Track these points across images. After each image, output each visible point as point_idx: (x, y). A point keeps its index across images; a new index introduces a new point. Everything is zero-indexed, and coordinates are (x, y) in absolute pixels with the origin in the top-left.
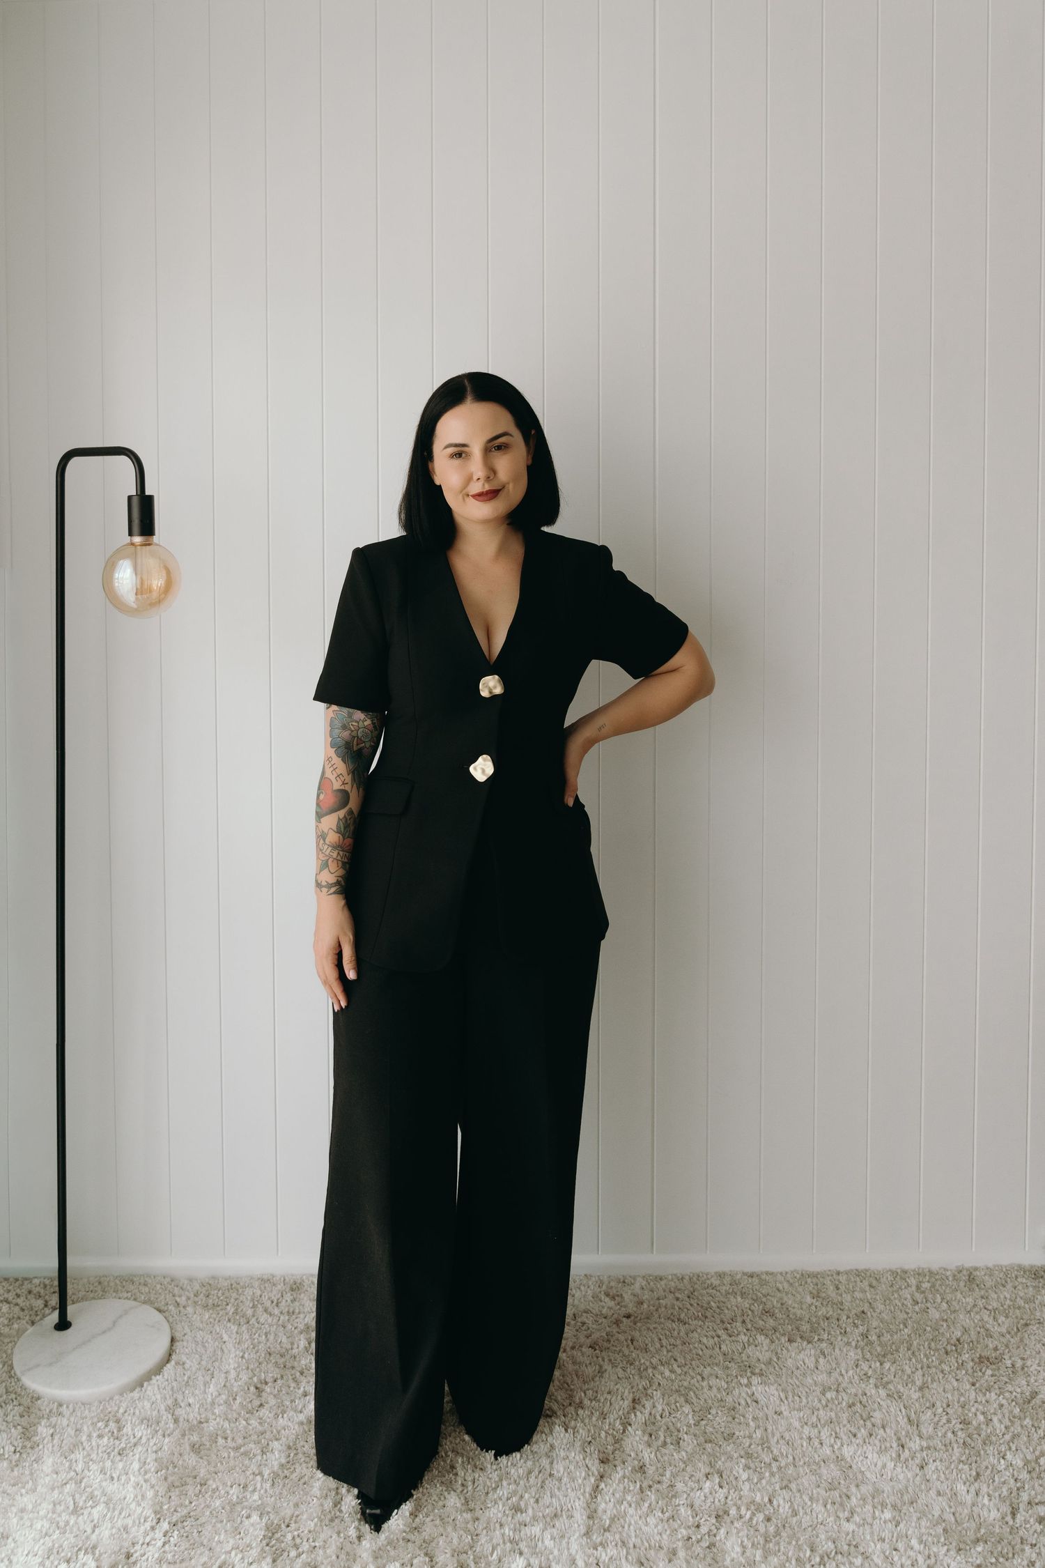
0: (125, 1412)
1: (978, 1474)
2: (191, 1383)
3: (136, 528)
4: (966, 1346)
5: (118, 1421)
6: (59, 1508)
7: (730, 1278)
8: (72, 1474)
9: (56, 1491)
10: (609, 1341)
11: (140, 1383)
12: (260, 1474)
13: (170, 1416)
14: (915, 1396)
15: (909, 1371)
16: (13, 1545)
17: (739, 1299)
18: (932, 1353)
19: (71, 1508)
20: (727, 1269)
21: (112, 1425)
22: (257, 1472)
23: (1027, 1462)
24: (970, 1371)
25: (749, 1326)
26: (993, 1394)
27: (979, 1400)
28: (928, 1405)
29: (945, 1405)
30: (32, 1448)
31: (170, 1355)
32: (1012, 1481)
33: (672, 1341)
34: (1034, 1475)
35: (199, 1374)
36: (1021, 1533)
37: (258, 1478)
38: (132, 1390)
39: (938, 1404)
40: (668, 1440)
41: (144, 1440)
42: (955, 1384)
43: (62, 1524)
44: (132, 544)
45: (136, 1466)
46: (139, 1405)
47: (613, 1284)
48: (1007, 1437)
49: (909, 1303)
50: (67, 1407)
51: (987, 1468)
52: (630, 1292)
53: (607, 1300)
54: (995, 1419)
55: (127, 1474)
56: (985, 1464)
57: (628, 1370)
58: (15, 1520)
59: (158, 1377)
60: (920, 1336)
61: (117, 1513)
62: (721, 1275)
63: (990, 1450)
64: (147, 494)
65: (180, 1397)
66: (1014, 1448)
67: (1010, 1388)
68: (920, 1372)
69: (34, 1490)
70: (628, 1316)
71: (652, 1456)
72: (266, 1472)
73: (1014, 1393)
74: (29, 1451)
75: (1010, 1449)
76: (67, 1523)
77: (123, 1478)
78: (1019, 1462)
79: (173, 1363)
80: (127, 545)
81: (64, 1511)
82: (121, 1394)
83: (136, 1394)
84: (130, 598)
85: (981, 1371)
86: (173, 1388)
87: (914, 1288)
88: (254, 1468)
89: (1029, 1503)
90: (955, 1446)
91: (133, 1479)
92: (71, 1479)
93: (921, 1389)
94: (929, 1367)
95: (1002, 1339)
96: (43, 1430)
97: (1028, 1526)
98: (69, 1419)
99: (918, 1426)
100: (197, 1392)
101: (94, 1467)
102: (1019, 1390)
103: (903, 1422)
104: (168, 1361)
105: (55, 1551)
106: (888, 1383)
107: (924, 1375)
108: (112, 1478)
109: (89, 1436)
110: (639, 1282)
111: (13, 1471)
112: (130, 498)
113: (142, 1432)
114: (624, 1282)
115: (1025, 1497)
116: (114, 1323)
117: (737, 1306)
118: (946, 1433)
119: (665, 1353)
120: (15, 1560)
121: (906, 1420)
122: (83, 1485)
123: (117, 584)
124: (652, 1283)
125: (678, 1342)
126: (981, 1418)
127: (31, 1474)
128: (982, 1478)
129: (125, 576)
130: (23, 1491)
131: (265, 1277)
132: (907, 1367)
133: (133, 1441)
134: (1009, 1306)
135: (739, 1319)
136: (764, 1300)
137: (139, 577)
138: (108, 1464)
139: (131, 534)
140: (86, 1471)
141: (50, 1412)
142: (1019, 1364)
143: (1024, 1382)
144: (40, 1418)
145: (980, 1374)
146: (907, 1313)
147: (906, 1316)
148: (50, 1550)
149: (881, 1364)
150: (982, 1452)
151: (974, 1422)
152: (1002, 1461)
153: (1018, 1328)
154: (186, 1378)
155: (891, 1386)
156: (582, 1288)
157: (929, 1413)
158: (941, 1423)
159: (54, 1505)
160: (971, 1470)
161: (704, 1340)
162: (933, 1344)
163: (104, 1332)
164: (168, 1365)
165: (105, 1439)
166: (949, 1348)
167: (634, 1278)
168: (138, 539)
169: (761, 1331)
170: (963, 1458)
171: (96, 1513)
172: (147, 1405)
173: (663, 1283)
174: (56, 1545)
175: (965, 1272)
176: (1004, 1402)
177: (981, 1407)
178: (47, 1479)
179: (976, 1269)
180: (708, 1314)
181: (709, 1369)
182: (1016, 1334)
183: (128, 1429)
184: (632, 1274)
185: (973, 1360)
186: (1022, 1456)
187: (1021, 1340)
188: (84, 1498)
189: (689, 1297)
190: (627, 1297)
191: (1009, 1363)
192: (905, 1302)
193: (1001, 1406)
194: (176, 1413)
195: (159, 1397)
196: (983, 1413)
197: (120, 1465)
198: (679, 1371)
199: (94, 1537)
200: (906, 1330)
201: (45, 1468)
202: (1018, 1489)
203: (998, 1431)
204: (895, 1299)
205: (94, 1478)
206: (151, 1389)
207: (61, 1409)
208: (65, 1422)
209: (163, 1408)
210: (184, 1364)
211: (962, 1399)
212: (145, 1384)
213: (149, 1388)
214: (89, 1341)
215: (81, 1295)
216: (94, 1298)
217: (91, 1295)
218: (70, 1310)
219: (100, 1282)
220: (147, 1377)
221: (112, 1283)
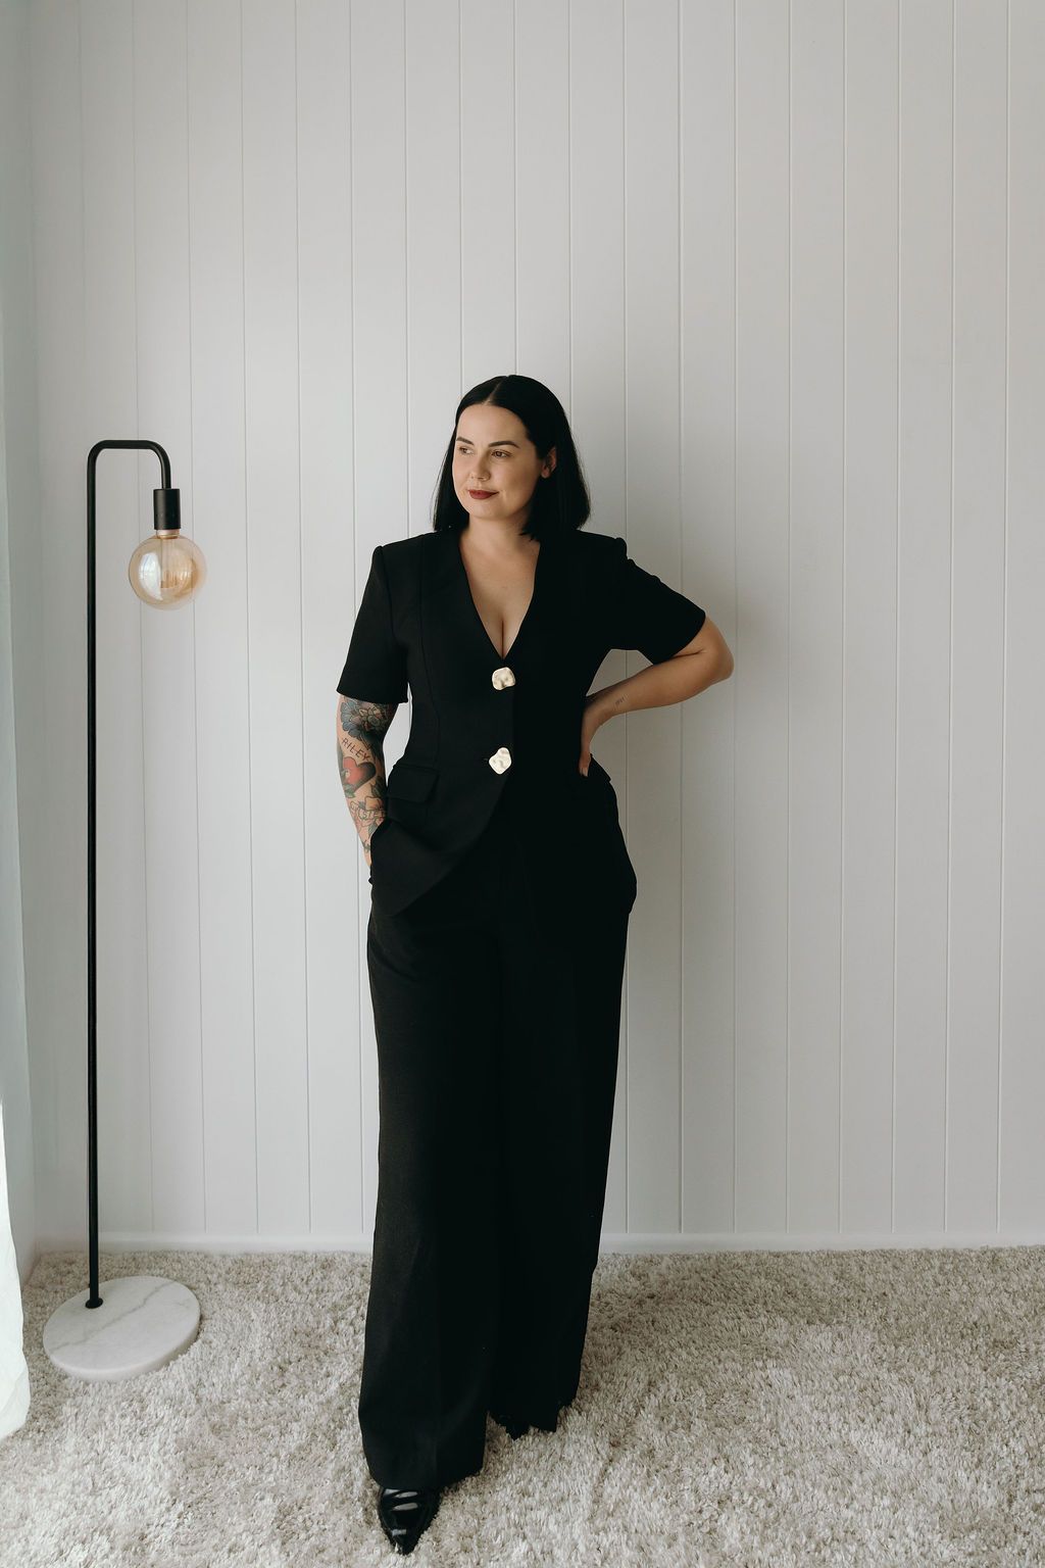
0: (150, 1391)
1: (980, 1461)
2: (216, 1363)
3: (161, 522)
4: (982, 1329)
5: (141, 1401)
6: (78, 1489)
7: (756, 1258)
8: (93, 1454)
9: (76, 1472)
10: (630, 1322)
11: (166, 1362)
12: (277, 1455)
13: (193, 1396)
14: (926, 1380)
15: (923, 1355)
16: (31, 1525)
17: (763, 1280)
18: (948, 1337)
19: (90, 1488)
20: (753, 1249)
21: (136, 1404)
22: (274, 1453)
23: (1028, 1450)
24: (983, 1356)
25: (770, 1308)
26: (1003, 1379)
27: (989, 1385)
28: (938, 1390)
29: (954, 1390)
30: (56, 1427)
31: (198, 1333)
32: (1012, 1469)
33: (693, 1322)
34: (1035, 1462)
35: (225, 1353)
36: (1016, 1521)
37: (275, 1459)
38: (158, 1370)
39: (948, 1389)
40: (680, 1424)
41: (165, 1421)
42: (967, 1369)
43: (79, 1505)
44: (158, 538)
45: (156, 1446)
46: (164, 1384)
47: (639, 1263)
48: (1013, 1423)
49: (930, 1285)
50: (93, 1386)
51: (989, 1454)
52: (656, 1271)
53: (632, 1279)
54: (1003, 1405)
55: (147, 1455)
56: (988, 1450)
57: (647, 1352)
58: (35, 1501)
59: (184, 1356)
60: (938, 1319)
61: (134, 1493)
62: (747, 1255)
63: (995, 1436)
65: (204, 1377)
66: (1018, 1435)
67: (1021, 1373)
68: (933, 1356)
69: (55, 1471)
70: (652, 1297)
71: (662, 1439)
72: (283, 1454)
73: (1025, 1379)
74: (53, 1430)
75: (1014, 1435)
76: (85, 1504)
77: (143, 1458)
78: (1020, 1449)
79: (200, 1341)
80: (153, 538)
81: (83, 1492)
82: (147, 1374)
83: (161, 1374)
84: (156, 592)
85: (994, 1354)
86: (198, 1366)
87: (937, 1270)
88: (271, 1449)
89: (1027, 1491)
90: (960, 1431)
91: (152, 1459)
92: (92, 1459)
93: (933, 1374)
94: (943, 1351)
95: (1020, 1323)
96: (68, 1410)
97: (1023, 1514)
98: (94, 1399)
99: (927, 1411)
100: (221, 1371)
101: (114, 1447)
102: (1029, 1375)
103: (912, 1407)
104: (196, 1340)
105: (71, 1532)
106: (900, 1367)
107: (937, 1359)
108: (133, 1459)
109: (113, 1416)
110: (667, 1261)
111: (35, 1450)
113: (165, 1411)
114: (651, 1261)
115: (1023, 1485)
116: (145, 1300)
117: (760, 1287)
118: (952, 1419)
119: (684, 1334)
120: (31, 1540)
121: (914, 1405)
122: (103, 1465)
123: (142, 577)
124: (678, 1263)
125: (699, 1324)
126: (989, 1403)
127: (54, 1454)
128: (983, 1465)
129: (150, 570)
130: (45, 1471)
131: (297, 1254)
132: (921, 1352)
133: (155, 1421)
134: (1029, 1289)
135: (761, 1301)
136: (788, 1280)
137: (165, 570)
138: (129, 1444)
139: (156, 528)
140: (107, 1452)
141: (76, 1391)
142: (1033, 1348)
143: (1036, 1367)
144: (65, 1398)
145: (993, 1358)
146: (928, 1295)
147: (926, 1298)
148: (66, 1532)
149: (896, 1348)
150: (986, 1439)
151: (982, 1408)
152: (1005, 1447)
153: (1035, 1311)
154: (211, 1357)
155: (903, 1371)
156: (610, 1267)
157: (939, 1398)
158: (949, 1409)
159: (74, 1486)
160: (973, 1456)
161: (724, 1322)
162: (949, 1327)
163: (134, 1310)
164: (195, 1344)
165: (128, 1419)
166: (964, 1331)
167: (662, 1257)
168: (163, 533)
169: (781, 1312)
170: (967, 1444)
171: (113, 1494)
172: (171, 1384)
173: (689, 1262)
174: (73, 1526)
175: (989, 1253)
176: (1013, 1387)
177: (989, 1393)
178: (69, 1459)
179: (1000, 1250)
180: (731, 1295)
181: (726, 1351)
182: (1033, 1317)
183: (150, 1409)
184: (661, 1253)
185: (987, 1344)
186: (1024, 1443)
187: (1039, 1323)
188: (103, 1479)
189: (714, 1277)
190: (653, 1277)
191: (1023, 1347)
192: (927, 1284)
193: (1010, 1391)
194: (199, 1392)
195: (183, 1376)
196: (992, 1399)
197: (141, 1446)
198: (696, 1353)
199: (110, 1518)
200: (924, 1313)
201: (67, 1448)
202: (1017, 1476)
203: (1004, 1417)
204: (917, 1281)
205: (114, 1458)
206: (176, 1368)
207: (87, 1388)
208: (90, 1402)
209: (186, 1388)
210: (211, 1342)
211: (973, 1384)
212: (171, 1364)
213: (175, 1367)
214: (119, 1319)
215: (115, 1271)
216: (128, 1275)
217: (125, 1272)
218: (102, 1286)
219: (134, 1259)
220: (173, 1356)
221: (146, 1260)
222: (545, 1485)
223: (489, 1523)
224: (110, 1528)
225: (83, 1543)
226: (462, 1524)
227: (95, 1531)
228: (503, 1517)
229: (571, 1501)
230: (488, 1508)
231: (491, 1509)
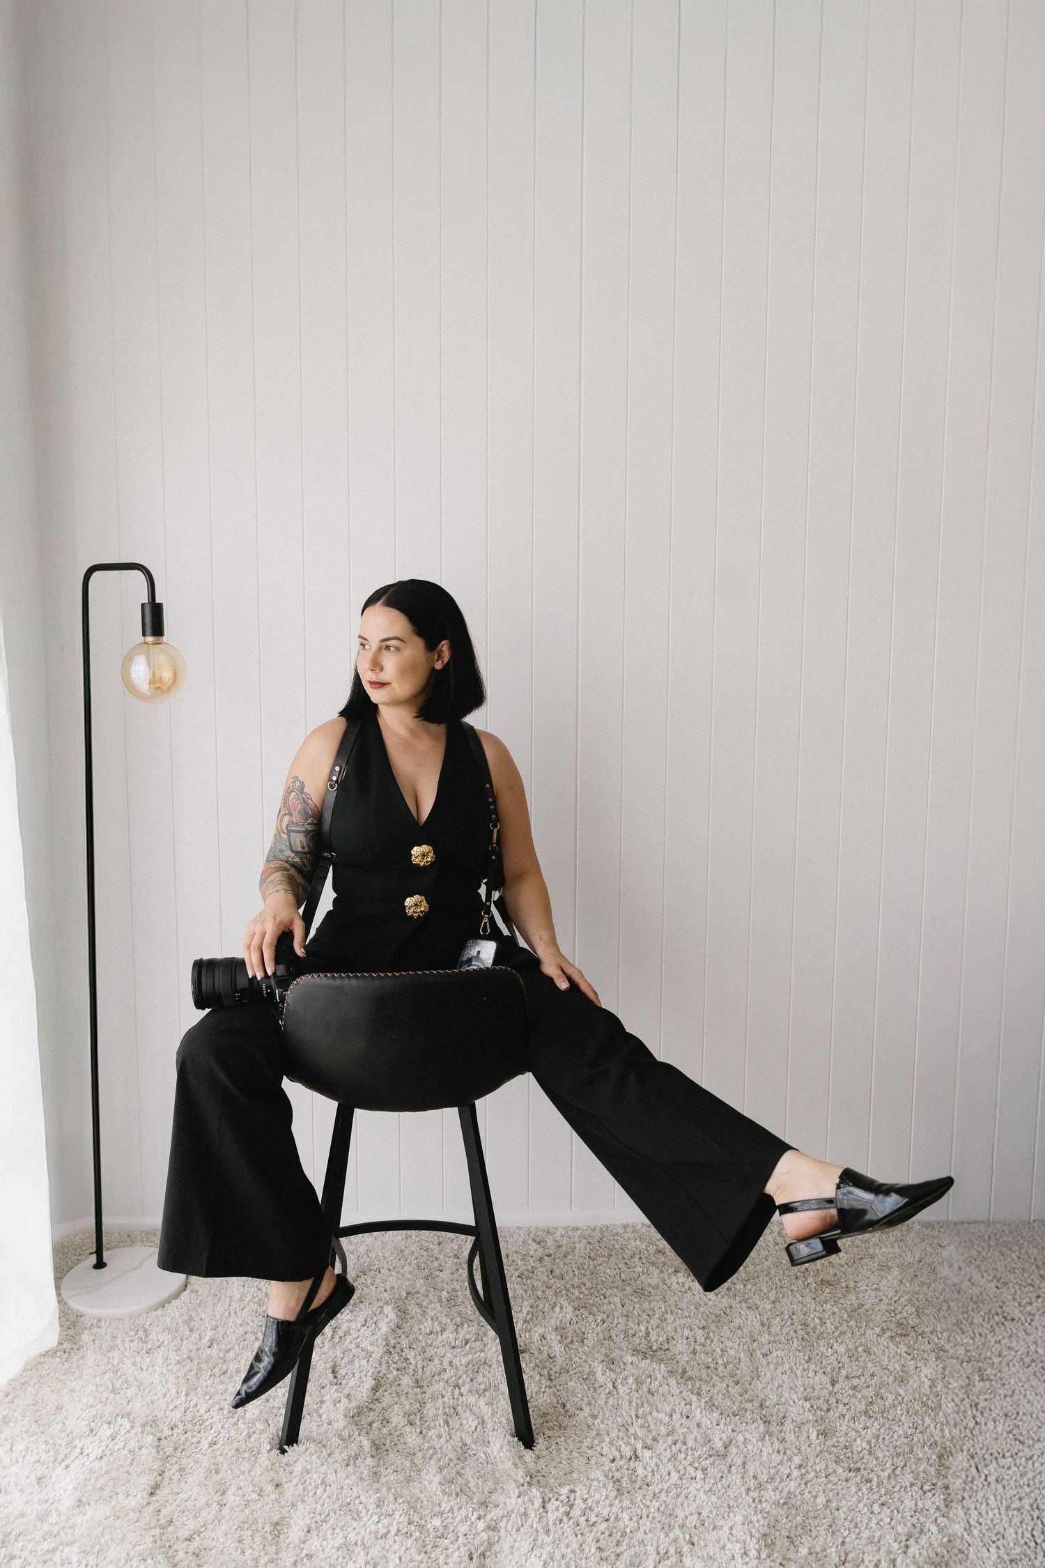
0: (151, 1325)
1: (810, 1358)
2: (203, 1305)
3: (148, 630)
4: (812, 1273)
5: (145, 1331)
6: (101, 1389)
7: (632, 1228)
8: (110, 1366)
9: (98, 1378)
10: (533, 1272)
11: (162, 1305)
13: (186, 1327)
14: (768, 1307)
15: (766, 1291)
16: (65, 1413)
17: (638, 1242)
18: (785, 1278)
19: (110, 1388)
20: (630, 1222)
21: (141, 1333)
23: (848, 1350)
24: (813, 1290)
25: (644, 1261)
26: (828, 1305)
27: (817, 1310)
28: (778, 1313)
29: (791, 1314)
30: (78, 1349)
31: (186, 1285)
32: (836, 1363)
33: (582, 1271)
34: (853, 1359)
35: (209, 1298)
36: (838, 1396)
38: (157, 1309)
39: (786, 1312)
40: (575, 1339)
41: (166, 1343)
42: (800, 1299)
43: (103, 1399)
44: (146, 643)
45: (160, 1361)
46: (162, 1319)
47: (539, 1233)
48: (836, 1334)
50: (105, 1322)
51: (818, 1354)
52: (552, 1238)
53: (534, 1244)
54: (828, 1322)
55: (153, 1366)
56: (817, 1351)
57: (547, 1293)
58: (67, 1397)
60: (777, 1267)
61: (146, 1393)
62: (625, 1227)
63: (822, 1342)
64: (157, 602)
65: (194, 1314)
66: (840, 1342)
67: (842, 1301)
68: (774, 1291)
69: (81, 1378)
70: (549, 1256)
71: (562, 1350)
73: (845, 1305)
74: (76, 1351)
75: (837, 1342)
76: (108, 1399)
77: (151, 1369)
78: (842, 1349)
80: (142, 644)
81: (105, 1390)
82: (148, 1313)
83: (160, 1312)
84: (144, 686)
85: (821, 1290)
86: (188, 1307)
87: (776, 1234)
89: (847, 1377)
90: (795, 1340)
91: (158, 1369)
92: (109, 1369)
93: (774, 1302)
94: (781, 1287)
95: (841, 1268)
96: (86, 1337)
97: (844, 1392)
98: (106, 1330)
99: (768, 1328)
100: (208, 1310)
101: (127, 1361)
102: (849, 1303)
103: (757, 1325)
105: (99, 1417)
106: (748, 1299)
107: (777, 1293)
108: (142, 1369)
109: (123, 1341)
110: (561, 1231)
111: (63, 1365)
112: (143, 605)
113: (164, 1337)
114: (548, 1232)
115: (844, 1373)
116: (141, 1263)
117: (636, 1248)
118: (789, 1331)
119: (577, 1280)
121: (759, 1323)
122: (119, 1373)
123: (133, 676)
124: (570, 1233)
125: (588, 1272)
126: (817, 1321)
127: (78, 1367)
128: (813, 1361)
129: (140, 669)
130: (72, 1378)
132: (764, 1288)
133: (157, 1344)
135: (637, 1256)
137: (152, 670)
138: (138, 1359)
139: (144, 635)
140: (121, 1364)
141: (92, 1325)
142: (852, 1285)
143: (854, 1298)
144: (83, 1330)
145: (820, 1292)
146: (769, 1251)
147: (768, 1253)
148: (94, 1417)
149: (745, 1286)
150: (815, 1344)
151: (812, 1324)
152: (830, 1350)
153: (854, 1261)
154: (198, 1301)
155: (750, 1301)
156: (515, 1236)
157: (778, 1318)
158: (787, 1326)
159: (97, 1387)
160: (804, 1355)
161: (608, 1271)
162: (786, 1272)
163: (133, 1270)
164: (184, 1292)
165: (136, 1343)
166: (798, 1274)
167: (557, 1229)
168: (156, 639)
169: (653, 1264)
170: (800, 1348)
171: (130, 1393)
172: (168, 1319)
173: (579, 1232)
174: (100, 1413)
176: (836, 1310)
177: (818, 1314)
178: (90, 1370)
180: (613, 1253)
181: (610, 1291)
182: (852, 1265)
183: (153, 1336)
184: (555, 1226)
185: (816, 1283)
186: (845, 1346)
187: (856, 1269)
188: (120, 1382)
189: (599, 1242)
190: (550, 1242)
191: (844, 1285)
192: (768, 1244)
193: (834, 1313)
194: (191, 1324)
195: (177, 1314)
196: (820, 1318)
197: (148, 1360)
198: (587, 1292)
199: (128, 1407)
200: (766, 1263)
201: (89, 1363)
202: (839, 1368)
203: (829, 1330)
205: (127, 1367)
207: (100, 1324)
208: (103, 1331)
209: (180, 1321)
210: (197, 1291)
211: (805, 1309)
212: (166, 1305)
213: (170, 1308)
214: (121, 1276)
215: (113, 1244)
216: (124, 1246)
217: (122, 1244)
218: (106, 1254)
219: (129, 1236)
220: (168, 1301)
221: (139, 1236)
222: (472, 1380)
223: (429, 1405)
224: (129, 1414)
225: (109, 1424)
226: (407, 1407)
227: (118, 1415)
228: (440, 1400)
229: (492, 1390)
230: (427, 1396)
231: (430, 1396)
